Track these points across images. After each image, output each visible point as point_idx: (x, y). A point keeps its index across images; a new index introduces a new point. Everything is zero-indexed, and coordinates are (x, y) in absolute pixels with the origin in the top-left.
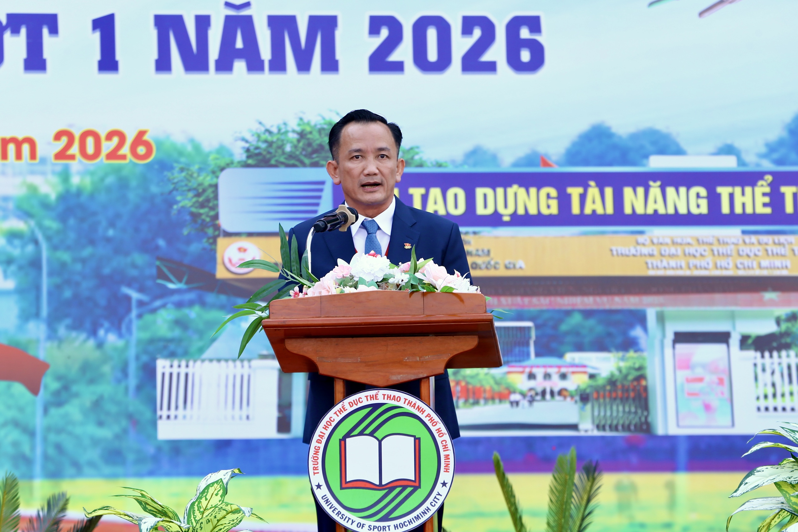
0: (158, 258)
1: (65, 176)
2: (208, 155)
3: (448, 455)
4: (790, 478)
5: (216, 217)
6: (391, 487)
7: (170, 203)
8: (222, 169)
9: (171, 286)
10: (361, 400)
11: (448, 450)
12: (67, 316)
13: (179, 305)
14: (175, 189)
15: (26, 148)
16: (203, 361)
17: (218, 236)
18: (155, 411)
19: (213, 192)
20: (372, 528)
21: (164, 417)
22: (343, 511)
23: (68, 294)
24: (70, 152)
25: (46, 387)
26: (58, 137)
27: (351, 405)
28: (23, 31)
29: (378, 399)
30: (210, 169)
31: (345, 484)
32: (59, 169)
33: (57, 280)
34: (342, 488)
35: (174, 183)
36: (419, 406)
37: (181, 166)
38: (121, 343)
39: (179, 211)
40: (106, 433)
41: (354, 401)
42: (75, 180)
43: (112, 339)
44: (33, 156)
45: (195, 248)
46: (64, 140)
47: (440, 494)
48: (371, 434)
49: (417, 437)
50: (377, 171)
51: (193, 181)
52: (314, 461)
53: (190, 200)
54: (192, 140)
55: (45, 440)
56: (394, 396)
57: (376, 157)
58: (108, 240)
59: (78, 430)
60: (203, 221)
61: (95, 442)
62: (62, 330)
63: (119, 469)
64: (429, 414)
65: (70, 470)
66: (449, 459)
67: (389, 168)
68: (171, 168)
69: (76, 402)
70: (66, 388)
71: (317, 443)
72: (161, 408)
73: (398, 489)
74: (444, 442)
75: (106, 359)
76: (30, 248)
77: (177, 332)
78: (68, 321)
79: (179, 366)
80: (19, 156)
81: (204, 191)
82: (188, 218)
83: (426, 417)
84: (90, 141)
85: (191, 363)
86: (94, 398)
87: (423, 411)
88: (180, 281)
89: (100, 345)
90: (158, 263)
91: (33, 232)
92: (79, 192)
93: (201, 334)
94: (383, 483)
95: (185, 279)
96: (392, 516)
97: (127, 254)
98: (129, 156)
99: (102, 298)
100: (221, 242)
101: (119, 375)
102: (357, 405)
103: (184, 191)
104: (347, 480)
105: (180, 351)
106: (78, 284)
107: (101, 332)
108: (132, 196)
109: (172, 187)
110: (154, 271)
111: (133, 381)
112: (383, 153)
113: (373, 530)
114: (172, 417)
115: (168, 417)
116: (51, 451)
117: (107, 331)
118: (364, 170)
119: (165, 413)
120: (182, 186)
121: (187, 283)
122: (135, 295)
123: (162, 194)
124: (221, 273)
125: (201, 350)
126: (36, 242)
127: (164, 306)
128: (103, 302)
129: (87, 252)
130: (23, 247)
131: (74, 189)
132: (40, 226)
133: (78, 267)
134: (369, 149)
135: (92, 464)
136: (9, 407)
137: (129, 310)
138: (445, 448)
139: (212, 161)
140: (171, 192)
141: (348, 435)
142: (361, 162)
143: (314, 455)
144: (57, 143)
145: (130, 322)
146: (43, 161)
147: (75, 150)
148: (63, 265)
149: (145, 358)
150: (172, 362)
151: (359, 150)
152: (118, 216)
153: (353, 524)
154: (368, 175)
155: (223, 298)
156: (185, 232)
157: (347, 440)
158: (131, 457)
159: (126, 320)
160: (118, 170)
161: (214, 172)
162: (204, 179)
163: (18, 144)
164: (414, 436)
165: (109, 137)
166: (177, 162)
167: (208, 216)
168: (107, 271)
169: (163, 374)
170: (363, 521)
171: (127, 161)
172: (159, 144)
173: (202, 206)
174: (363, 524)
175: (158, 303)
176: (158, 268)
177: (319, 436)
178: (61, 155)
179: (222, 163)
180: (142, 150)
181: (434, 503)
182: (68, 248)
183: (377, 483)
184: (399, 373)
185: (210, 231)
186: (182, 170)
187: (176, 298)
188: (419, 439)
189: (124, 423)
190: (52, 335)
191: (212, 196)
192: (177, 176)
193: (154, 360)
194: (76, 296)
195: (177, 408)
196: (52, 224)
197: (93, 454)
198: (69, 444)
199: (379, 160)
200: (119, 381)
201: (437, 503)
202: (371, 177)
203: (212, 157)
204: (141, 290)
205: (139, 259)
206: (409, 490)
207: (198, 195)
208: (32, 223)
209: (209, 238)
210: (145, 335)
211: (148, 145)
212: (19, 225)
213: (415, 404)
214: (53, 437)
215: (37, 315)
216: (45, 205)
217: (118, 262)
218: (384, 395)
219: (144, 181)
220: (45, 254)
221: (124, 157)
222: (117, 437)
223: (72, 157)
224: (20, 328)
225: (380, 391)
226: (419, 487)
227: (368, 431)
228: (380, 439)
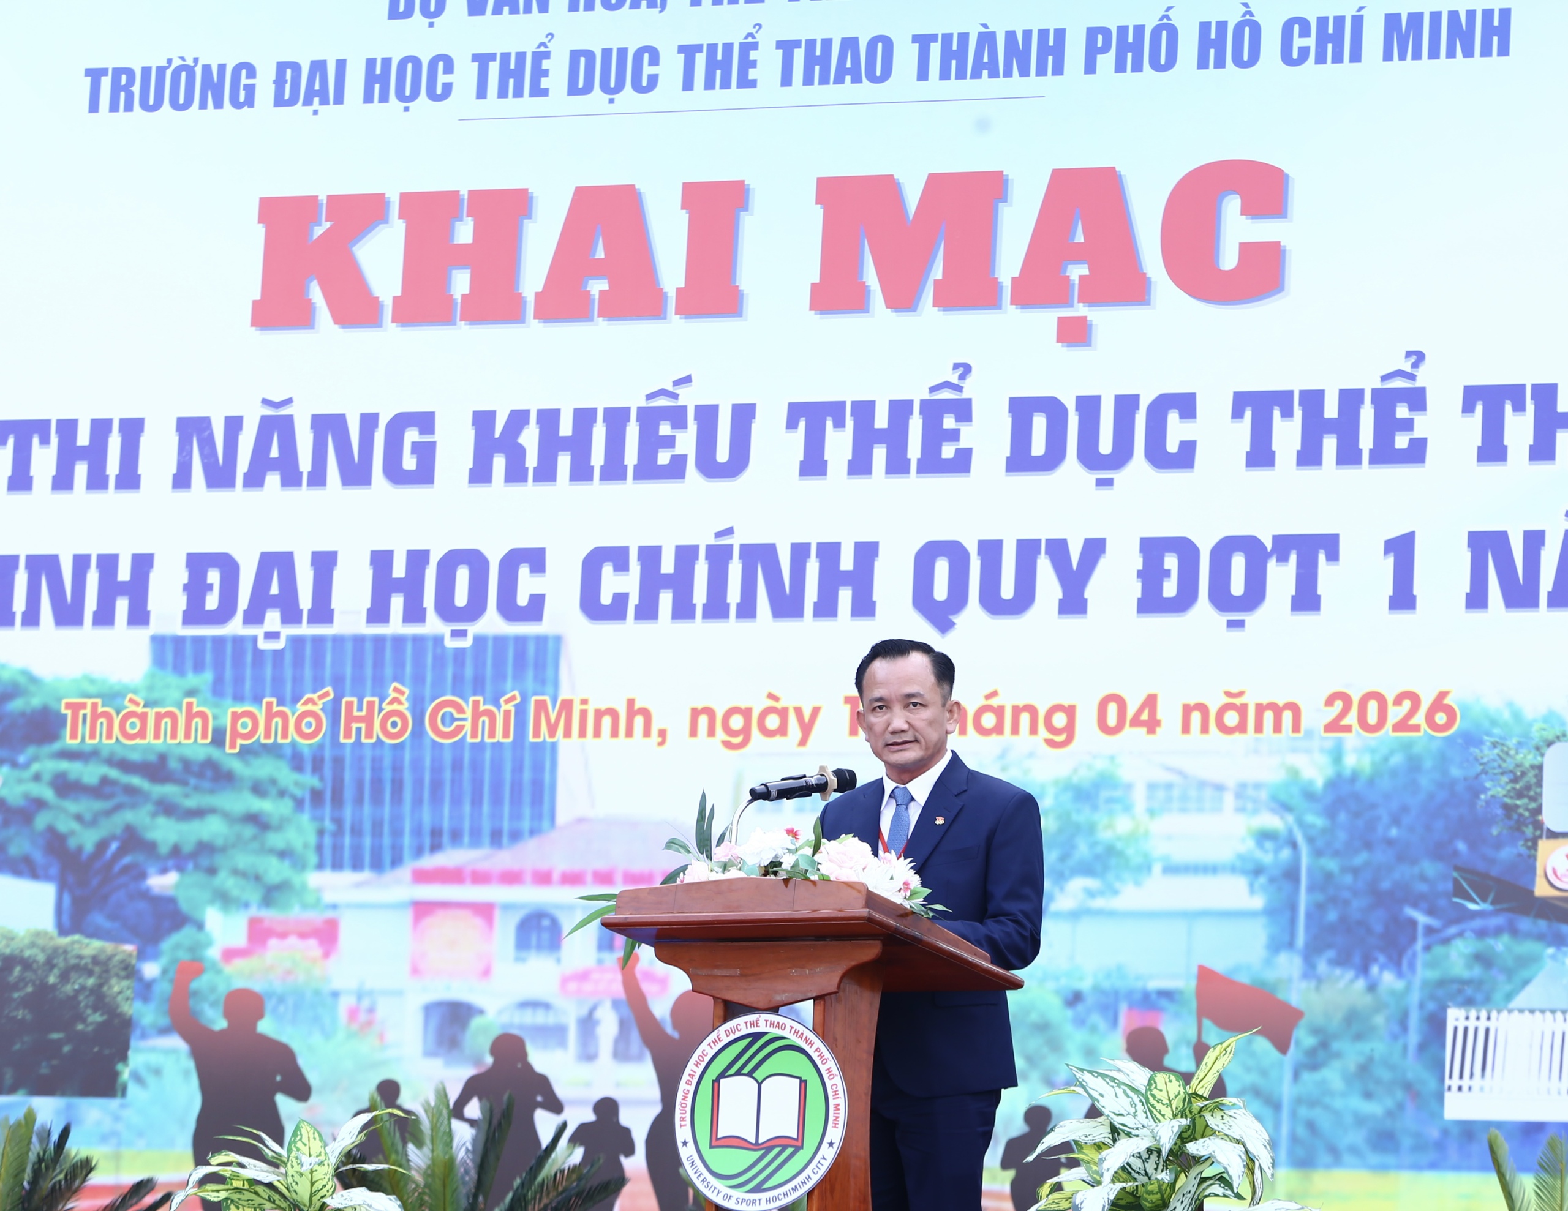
0: (1457, 868)
1: (1337, 756)
2: (1531, 725)
3: (838, 1105)
4: (1086, 1136)
5: (1539, 810)
6: (767, 1147)
7: (1475, 790)
8: (1550, 744)
9: (1472, 906)
10: (739, 1028)
11: (838, 1098)
12: (1329, 946)
13: (1481, 934)
14: (1485, 772)
15: (1287, 716)
16: (1510, 1011)
17: (1540, 837)
18: (1442, 1080)
19: (1536, 776)
20: (740, 1201)
21: (1454, 1088)
22: (710, 1178)
23: (1332, 916)
24: (1345, 722)
25: (1297, 1043)
26: (1330, 702)
27: (728, 1034)
28: (1293, 557)
29: (759, 1026)
30: (1534, 743)
31: (716, 1142)
32: (1329, 744)
33: (1319, 897)
34: (711, 1147)
35: (1481, 764)
36: (806, 1037)
37: (1492, 740)
38: (1399, 985)
39: (1488, 803)
40: (1374, 1108)
41: (731, 1028)
42: (1350, 761)
43: (1388, 979)
44: (1296, 728)
45: (1507, 853)
46: (1339, 705)
47: (826, 1157)
48: (750, 1074)
49: (803, 1079)
50: (905, 727)
51: (1508, 760)
52: (681, 1109)
53: (1503, 787)
54: (1510, 705)
55: (1294, 1114)
56: (778, 1023)
57: (904, 707)
58: (1390, 842)
59: (1338, 1103)
60: (1521, 815)
61: (1360, 1120)
62: (1322, 966)
63: (1390, 1159)
64: (818, 1048)
65: (1326, 1158)
66: (839, 1109)
67: (923, 720)
68: (1480, 743)
69: (1336, 1064)
70: (1324, 1045)
71: (686, 1085)
72: (1451, 1077)
73: (777, 1150)
74: (834, 1087)
75: (1379, 1007)
76: (1286, 853)
77: (1477, 971)
78: (1331, 954)
79: (1478, 1018)
80: (1277, 728)
81: (1523, 774)
82: (1499, 811)
83: (815, 1052)
84: (1373, 706)
85: (1494, 1014)
86: (1361, 1059)
87: (811, 1044)
88: (1484, 899)
89: (1372, 988)
90: (1455, 874)
91: (1290, 831)
92: (1354, 777)
93: (1509, 973)
94: (760, 1141)
95: (1490, 898)
96: (766, 1186)
97: (1414, 862)
98: (1424, 726)
99: (1377, 922)
100: (1543, 845)
101: (1396, 1028)
102: (734, 1033)
103: (1495, 774)
104: (719, 1137)
105: (1479, 997)
106: (1346, 903)
107: (1375, 970)
108: (1425, 782)
109: (1479, 768)
110: (1450, 886)
111: (1414, 1038)
112: (914, 700)
113: (741, 1204)
114: (1465, 1088)
115: (1460, 1089)
116: (1301, 1131)
117: (1382, 968)
118: (889, 725)
119: (1455, 1082)
120: (1494, 768)
121: (1493, 903)
122: (1422, 919)
123: (1465, 779)
124: (1541, 889)
125: (1509, 997)
126: (1294, 845)
127: (1460, 934)
128: (1378, 928)
129: (1361, 858)
130: (1277, 851)
131: (1347, 772)
132: (1301, 823)
133: (1348, 879)
134: (893, 697)
135: (1354, 1150)
136: (1248, 1069)
137: (1413, 939)
138: (836, 1094)
139: (1536, 734)
140: (1477, 776)
141: (723, 1075)
142: (885, 714)
143: (683, 1101)
144: (1329, 709)
145: (1414, 955)
146: (1309, 734)
147: (1352, 719)
148: (1329, 876)
149: (1431, 1006)
150: (1467, 1011)
151: (880, 699)
152: (1405, 809)
153: (719, 1195)
154: (894, 733)
155: (1542, 924)
156: (1495, 831)
157: (722, 1081)
158: (1407, 1142)
159: (1409, 953)
160: (1407, 746)
161: (1538, 748)
162: (1525, 757)
163: (1277, 710)
164: (800, 1078)
165: (1398, 701)
166: (1488, 734)
167: (1527, 809)
168: (1386, 885)
169: (1456, 1029)
170: (731, 1192)
171: (1421, 734)
172: (1465, 709)
173: (1520, 795)
174: (730, 1196)
175: (1452, 930)
176: (1456, 881)
177: (690, 1075)
178: (1334, 726)
179: (1550, 735)
180: (1441, 719)
181: (817, 1169)
182: (1336, 854)
183: (753, 1141)
184: (784, 991)
185: (1529, 831)
186: (1494, 745)
187: (1478, 923)
188: (805, 1082)
189: (1400, 1094)
190: (1309, 971)
191: (1533, 780)
192: (1488, 753)
193: (1443, 1009)
194: (1343, 919)
195: (1472, 1075)
196: (1316, 821)
197: (1356, 1137)
198: (1324, 1122)
199: (910, 711)
200: (1395, 1037)
201: (819, 1169)
202: (897, 735)
203: (1536, 727)
204: (1431, 912)
205: (1430, 868)
206: (790, 1150)
207: (1515, 780)
208: (1290, 819)
209: (1526, 840)
210: (1432, 975)
211: (1450, 712)
212: (1274, 822)
213: (802, 1034)
214: (1304, 1112)
215: (1291, 945)
216: (1309, 795)
217: (1403, 872)
218: (767, 1021)
219: (1443, 760)
220: (1305, 859)
221: (1416, 728)
222: (1390, 1114)
223: (1348, 729)
224: (1268, 962)
225: (761, 1015)
226: (801, 1147)
227: (746, 1070)
228: (760, 1081)
